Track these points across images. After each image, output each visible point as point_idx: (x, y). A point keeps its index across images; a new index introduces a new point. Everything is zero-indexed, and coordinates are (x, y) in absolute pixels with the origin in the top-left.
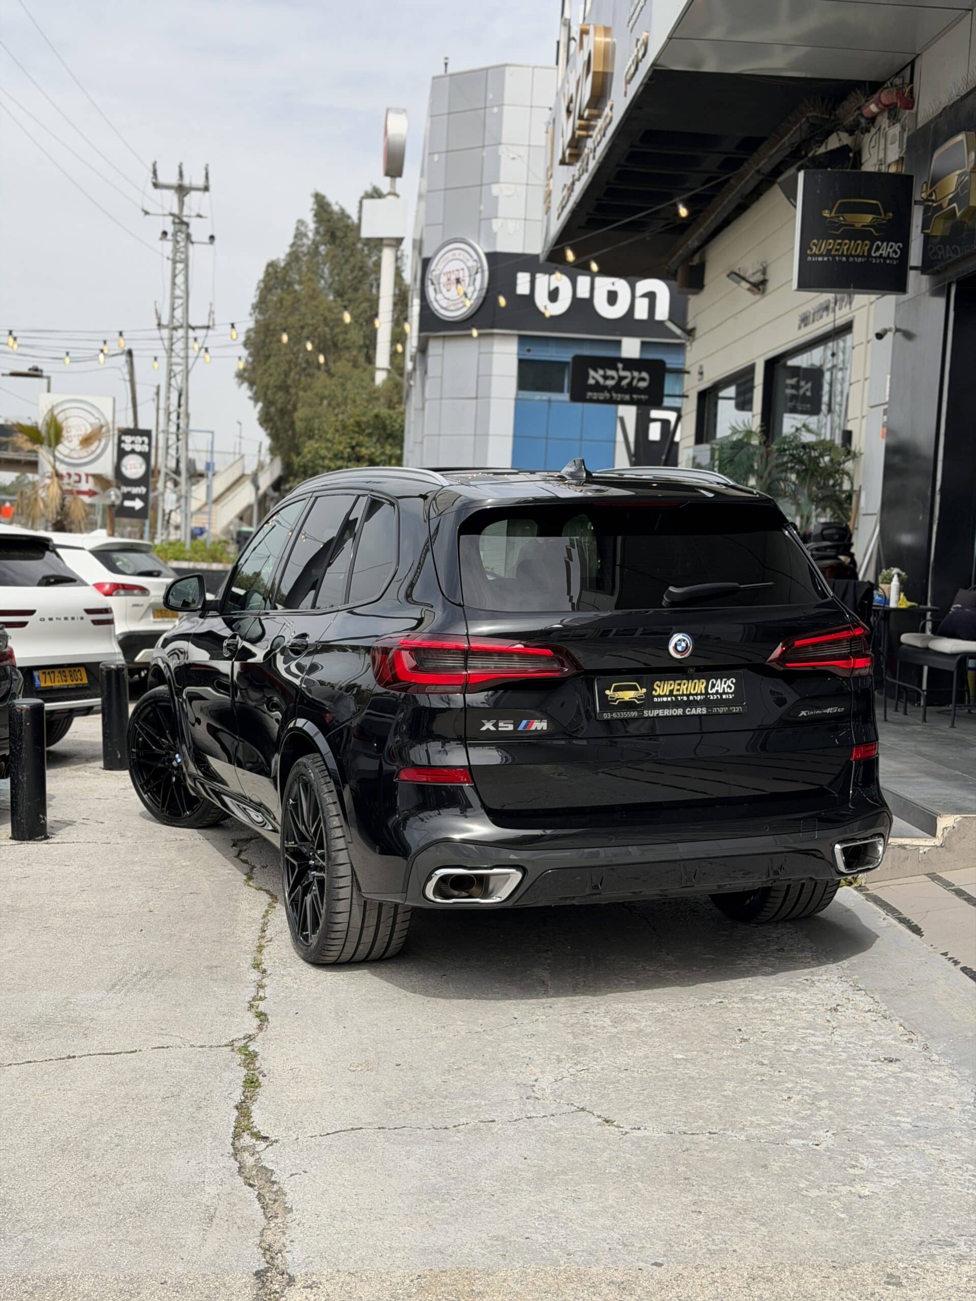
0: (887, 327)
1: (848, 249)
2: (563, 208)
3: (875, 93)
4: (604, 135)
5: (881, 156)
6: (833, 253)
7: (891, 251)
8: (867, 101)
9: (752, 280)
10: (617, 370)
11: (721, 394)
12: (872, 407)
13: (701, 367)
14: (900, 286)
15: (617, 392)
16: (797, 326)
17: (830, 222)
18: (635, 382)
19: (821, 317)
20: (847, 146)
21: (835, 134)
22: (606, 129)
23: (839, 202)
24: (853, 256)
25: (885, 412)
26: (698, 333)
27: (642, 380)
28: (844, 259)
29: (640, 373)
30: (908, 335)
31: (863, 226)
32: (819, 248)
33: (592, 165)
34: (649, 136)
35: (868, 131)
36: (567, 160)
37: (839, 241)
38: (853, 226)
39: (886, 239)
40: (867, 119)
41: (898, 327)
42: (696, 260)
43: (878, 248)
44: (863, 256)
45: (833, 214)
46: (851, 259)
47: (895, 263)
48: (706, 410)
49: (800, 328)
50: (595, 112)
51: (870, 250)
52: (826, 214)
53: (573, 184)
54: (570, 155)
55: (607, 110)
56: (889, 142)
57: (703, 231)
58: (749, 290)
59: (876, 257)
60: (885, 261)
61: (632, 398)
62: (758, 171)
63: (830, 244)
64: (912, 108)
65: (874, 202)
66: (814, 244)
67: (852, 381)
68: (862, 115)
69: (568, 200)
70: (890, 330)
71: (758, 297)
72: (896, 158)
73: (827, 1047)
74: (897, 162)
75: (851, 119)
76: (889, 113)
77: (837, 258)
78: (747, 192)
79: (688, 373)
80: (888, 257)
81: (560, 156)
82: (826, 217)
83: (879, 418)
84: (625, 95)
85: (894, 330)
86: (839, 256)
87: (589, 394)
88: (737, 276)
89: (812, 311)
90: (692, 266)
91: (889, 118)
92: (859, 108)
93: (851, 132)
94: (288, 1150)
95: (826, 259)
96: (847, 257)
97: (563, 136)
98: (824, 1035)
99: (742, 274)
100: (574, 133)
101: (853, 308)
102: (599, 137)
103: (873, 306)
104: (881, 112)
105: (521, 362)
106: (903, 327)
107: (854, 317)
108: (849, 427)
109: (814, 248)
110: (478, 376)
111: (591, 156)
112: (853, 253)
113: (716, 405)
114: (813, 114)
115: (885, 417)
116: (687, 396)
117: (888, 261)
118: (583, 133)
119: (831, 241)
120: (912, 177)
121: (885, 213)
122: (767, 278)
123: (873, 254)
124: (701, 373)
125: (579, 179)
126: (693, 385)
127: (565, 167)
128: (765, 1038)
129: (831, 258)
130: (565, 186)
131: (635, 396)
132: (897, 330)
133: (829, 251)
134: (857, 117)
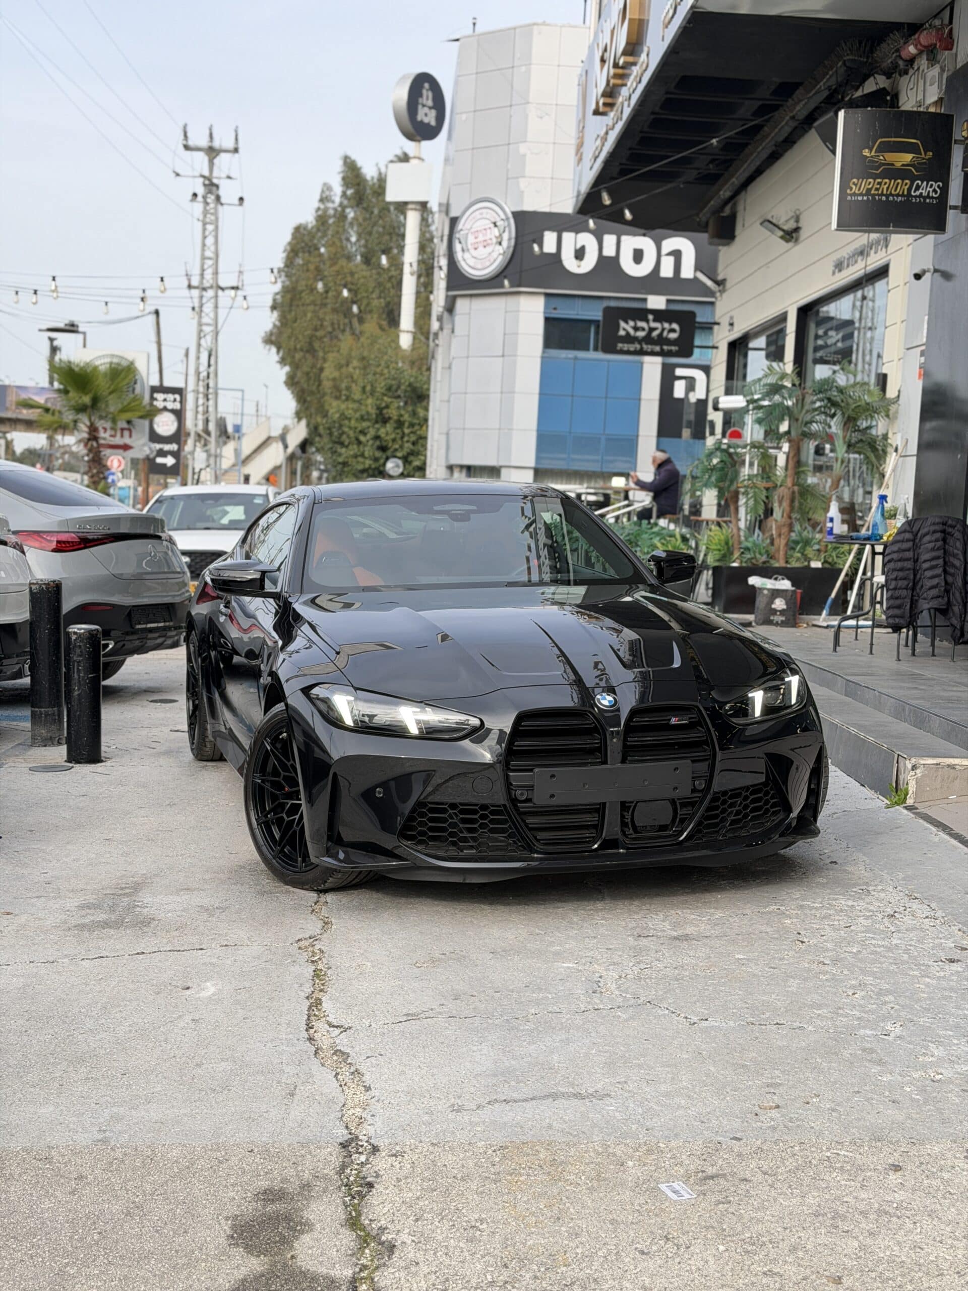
0: (926, 268)
1: (888, 188)
2: (596, 158)
3: (914, 34)
4: (640, 81)
5: (920, 97)
6: (873, 192)
8: (905, 43)
9: (785, 228)
10: (647, 321)
11: (751, 345)
12: (908, 349)
13: (732, 318)
14: (939, 226)
15: (647, 344)
16: (831, 272)
17: (870, 161)
18: (665, 334)
19: (856, 262)
20: (884, 89)
21: (872, 78)
22: (642, 75)
23: (879, 140)
25: (922, 354)
26: (728, 284)
27: (673, 331)
28: (884, 198)
29: (670, 323)
30: (947, 276)
31: (903, 165)
32: (860, 187)
33: (627, 112)
34: (685, 82)
35: (906, 73)
36: (601, 109)
37: (879, 180)
38: (893, 165)
40: (906, 61)
41: (937, 267)
42: (727, 211)
43: (918, 188)
44: (903, 195)
45: (873, 153)
46: (891, 198)
48: (736, 361)
49: (834, 273)
50: (630, 59)
51: (909, 190)
52: (866, 153)
53: (607, 133)
54: (605, 104)
55: (643, 56)
56: (928, 83)
57: (736, 181)
58: (782, 237)
59: (916, 197)
60: (925, 200)
61: (662, 350)
62: (793, 118)
64: (951, 49)
65: (914, 141)
67: (888, 325)
68: (900, 56)
69: (601, 150)
70: (928, 271)
71: (791, 244)
72: (935, 98)
73: (889, 949)
74: (936, 103)
75: (890, 61)
76: (927, 55)
78: (781, 139)
79: (718, 324)
80: (928, 196)
81: (593, 106)
82: (866, 157)
83: (916, 360)
84: (663, 40)
85: (932, 270)
87: (620, 345)
88: (770, 224)
89: (847, 256)
90: (723, 217)
91: (927, 60)
92: (898, 50)
93: (889, 75)
94: (362, 1035)
95: (865, 198)
96: (887, 196)
97: (596, 86)
98: (884, 939)
99: (774, 221)
100: (608, 82)
101: (889, 252)
102: (634, 85)
103: (913, 247)
104: (921, 53)
105: (547, 319)
106: (942, 268)
107: (891, 260)
108: (884, 371)
109: (854, 187)
110: (505, 334)
111: (626, 104)
112: (893, 192)
113: (746, 356)
114: (851, 57)
115: (923, 359)
116: (716, 348)
117: (928, 201)
118: (619, 82)
120: (952, 116)
121: (925, 152)
122: (800, 225)
123: (913, 193)
124: (732, 324)
125: (613, 128)
126: (723, 337)
127: (599, 118)
128: (825, 941)
130: (598, 136)
131: (665, 348)
132: (936, 271)
133: (869, 190)
134: (895, 59)
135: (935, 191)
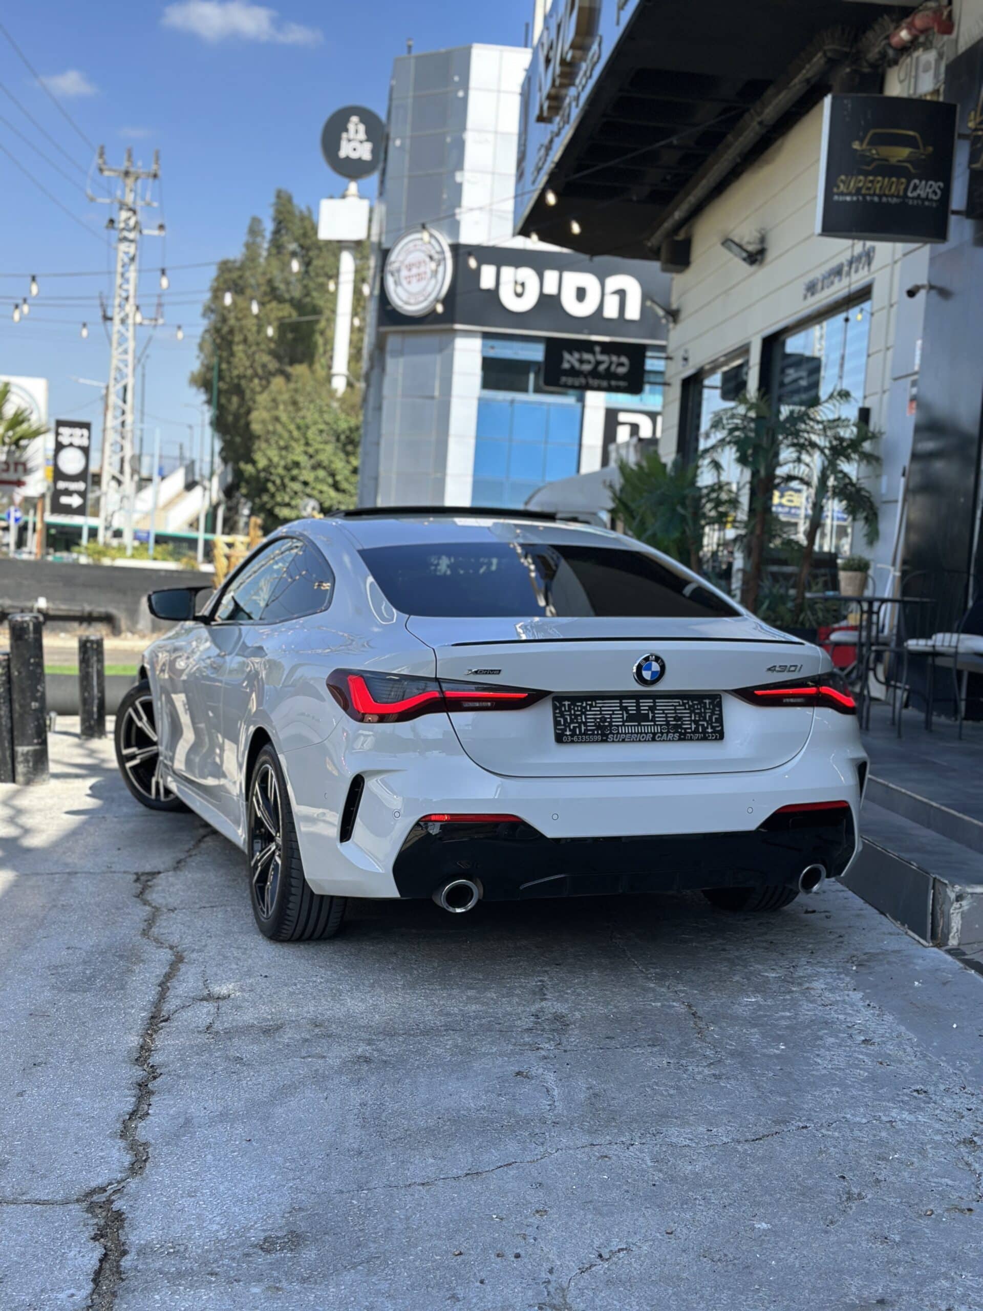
0: (919, 283)
1: (881, 188)
2: (539, 170)
3: (907, 16)
4: (591, 76)
5: (912, 92)
6: (864, 191)
7: (930, 191)
8: (896, 28)
9: (751, 248)
11: (707, 382)
12: (896, 379)
13: (686, 351)
14: (939, 233)
15: (594, 378)
16: (802, 297)
17: (861, 155)
18: (613, 368)
19: (832, 283)
22: (592, 69)
23: (872, 132)
24: (887, 196)
25: (914, 384)
26: (683, 316)
27: (621, 365)
28: (876, 199)
29: (619, 355)
30: (944, 293)
31: (899, 161)
32: (849, 185)
33: (575, 113)
34: (641, 77)
35: (896, 63)
36: (545, 114)
37: (871, 178)
38: (886, 160)
39: (926, 176)
40: (895, 49)
41: (933, 283)
42: (681, 236)
43: (915, 188)
44: (898, 197)
45: (864, 146)
46: (884, 199)
47: (934, 205)
48: (691, 398)
49: (805, 297)
50: (579, 53)
51: (906, 190)
52: (856, 146)
53: (551, 141)
54: (549, 108)
55: (595, 47)
56: (921, 70)
57: (692, 199)
58: (744, 259)
59: (913, 198)
60: (923, 203)
61: (609, 385)
63: (860, 181)
64: (951, 32)
65: (911, 133)
66: (842, 181)
67: (871, 352)
68: (889, 45)
69: (545, 160)
70: (922, 287)
71: (754, 268)
72: (931, 87)
74: (931, 92)
75: (877, 50)
76: (923, 40)
77: (868, 198)
79: (671, 358)
80: (927, 199)
81: (535, 112)
82: (856, 150)
83: (905, 392)
84: (618, 23)
85: (928, 287)
86: (870, 195)
87: (564, 379)
88: (732, 244)
89: (820, 277)
90: (677, 241)
91: (923, 46)
92: (888, 37)
95: (855, 198)
96: (880, 196)
97: (540, 89)
99: (736, 240)
100: (554, 81)
102: (584, 81)
103: (899, 264)
104: (914, 40)
105: (484, 359)
106: (938, 283)
107: (874, 279)
108: (867, 405)
109: (842, 186)
111: (574, 104)
112: (887, 192)
113: (700, 394)
114: (831, 47)
115: (914, 390)
116: (669, 384)
117: (927, 203)
119: (861, 178)
120: (955, 106)
121: (925, 145)
122: (765, 246)
123: (910, 194)
124: (686, 359)
125: (558, 134)
126: (678, 372)
127: (542, 125)
129: (861, 198)
130: (542, 146)
131: (613, 383)
132: (932, 287)
133: (859, 189)
134: (884, 48)
135: (935, 192)
